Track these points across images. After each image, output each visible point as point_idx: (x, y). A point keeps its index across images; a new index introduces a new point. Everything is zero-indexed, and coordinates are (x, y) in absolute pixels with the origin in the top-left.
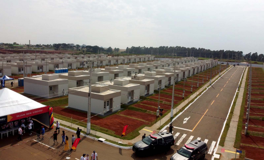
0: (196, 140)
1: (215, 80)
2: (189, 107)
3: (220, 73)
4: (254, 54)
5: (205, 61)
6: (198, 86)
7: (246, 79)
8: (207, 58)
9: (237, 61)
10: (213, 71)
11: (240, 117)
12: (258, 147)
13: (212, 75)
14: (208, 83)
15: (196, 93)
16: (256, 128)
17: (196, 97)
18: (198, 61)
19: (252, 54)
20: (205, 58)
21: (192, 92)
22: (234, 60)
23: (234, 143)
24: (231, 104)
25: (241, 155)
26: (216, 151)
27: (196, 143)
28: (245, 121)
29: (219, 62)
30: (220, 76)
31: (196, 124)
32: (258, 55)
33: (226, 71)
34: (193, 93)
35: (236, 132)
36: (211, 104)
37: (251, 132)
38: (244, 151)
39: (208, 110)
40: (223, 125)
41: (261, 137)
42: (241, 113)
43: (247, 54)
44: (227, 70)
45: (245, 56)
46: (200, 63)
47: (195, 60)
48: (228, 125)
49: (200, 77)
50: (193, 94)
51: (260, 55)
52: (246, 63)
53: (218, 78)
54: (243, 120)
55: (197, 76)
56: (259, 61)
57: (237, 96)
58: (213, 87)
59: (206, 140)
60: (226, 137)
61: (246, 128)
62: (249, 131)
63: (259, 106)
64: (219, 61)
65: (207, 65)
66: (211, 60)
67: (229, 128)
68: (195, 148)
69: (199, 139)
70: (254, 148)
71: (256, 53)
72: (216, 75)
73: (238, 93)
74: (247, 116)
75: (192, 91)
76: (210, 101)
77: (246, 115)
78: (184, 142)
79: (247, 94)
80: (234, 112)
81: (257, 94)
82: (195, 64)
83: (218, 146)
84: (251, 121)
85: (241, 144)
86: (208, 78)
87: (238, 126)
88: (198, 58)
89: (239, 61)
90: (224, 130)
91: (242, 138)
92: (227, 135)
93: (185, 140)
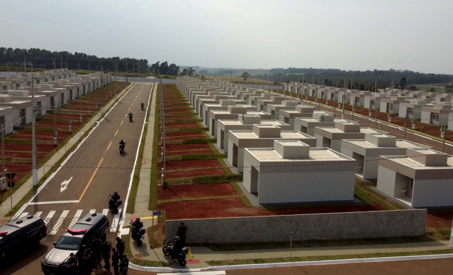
0: (88, 215)
1: (110, 108)
2: (69, 160)
3: (116, 95)
4: (163, 64)
5: (90, 75)
6: (81, 121)
7: (156, 103)
8: (93, 71)
9: (141, 74)
10: (105, 93)
11: (153, 161)
12: (180, 200)
13: (105, 100)
14: (100, 114)
15: (78, 133)
16: (176, 174)
17: (80, 141)
18: (76, 76)
19: (160, 64)
20: (89, 71)
21: (71, 133)
22: (135, 74)
23: (148, 203)
24: (138, 144)
25: (160, 218)
26: (123, 223)
27: (89, 220)
28: (160, 165)
29: (112, 77)
30: (117, 101)
31: (84, 187)
32: (169, 65)
33: (126, 92)
34: (72, 134)
35: (149, 186)
36: (108, 149)
37: (170, 181)
38: (163, 212)
39: (102, 159)
40: (130, 179)
41: (183, 184)
42: (153, 155)
43: (154, 65)
44: (127, 90)
45: (151, 66)
46: (81, 79)
47: (70, 74)
48: (137, 178)
49: (83, 104)
50: (74, 137)
51: (171, 65)
52: (153, 78)
53: (115, 103)
54: (157, 165)
55: (78, 104)
56: (170, 74)
57: (146, 129)
58: (107, 120)
59: (104, 210)
60: (135, 196)
61: (163, 175)
62: (167, 180)
63: (177, 141)
64: (113, 75)
65: (94, 83)
66: (99, 74)
67: (140, 182)
68: (87, 228)
69: (92, 212)
70: (176, 203)
71: (166, 62)
72: (110, 98)
73: (146, 125)
74: (162, 158)
75: (70, 130)
76: (105, 144)
77: (160, 157)
78: (65, 225)
79: (160, 125)
80: (144, 156)
81: (173, 124)
82: (72, 81)
83: (126, 215)
84: (169, 164)
85: (159, 202)
86: (98, 105)
87: (152, 176)
88: (76, 71)
89: (143, 74)
90: (132, 187)
91: (159, 192)
92: (137, 194)
93: (68, 221)
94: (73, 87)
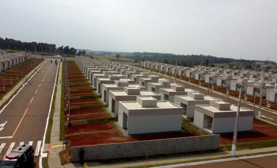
0: (19, 146)
1: (32, 75)
2: (4, 110)
3: (35, 67)
4: (66, 47)
5: (17, 54)
6: (12, 84)
7: (62, 72)
8: (19, 51)
9: (51, 54)
10: (27, 66)
11: (61, 109)
12: (80, 134)
13: (27, 70)
14: (24, 79)
15: (10, 92)
16: (77, 117)
17: (11, 97)
18: (7, 54)
19: (64, 47)
20: (15, 51)
21: (4, 92)
22: (48, 53)
23: (59, 136)
24: (51, 99)
25: (67, 146)
26: (43, 150)
27: (20, 149)
28: (66, 113)
29: (32, 55)
30: (36, 71)
31: (15, 128)
32: (70, 48)
33: (42, 65)
34: (6, 93)
35: (59, 126)
36: (31, 102)
37: (73, 122)
38: (69, 141)
39: (27, 109)
40: (46, 121)
41: (81, 124)
42: (61, 106)
43: (60, 48)
44: (43, 64)
45: (58, 49)
46: (11, 56)
47: (3, 53)
48: (51, 121)
49: (13, 73)
50: (7, 94)
51: (71, 48)
52: (60, 56)
53: (34, 72)
54: (64, 112)
55: (9, 72)
56: (71, 54)
57: (56, 89)
58: (30, 84)
59: (30, 142)
60: (50, 133)
61: (68, 119)
62: (70, 122)
63: (76, 97)
64: (32, 54)
65: (20, 59)
66: (23, 53)
67: (53, 123)
68: (20, 155)
69: (22, 143)
70: (77, 136)
71: (68, 46)
72: (31, 69)
73: (56, 87)
74: (67, 108)
75: (4, 90)
76: (29, 100)
77: (66, 107)
78: (4, 153)
79: (65, 87)
80: (55, 107)
81: (73, 86)
82: (4, 57)
83: (45, 144)
84: (73, 112)
85: (66, 136)
86: (23, 73)
87: (61, 119)
88: (7, 51)
89: (53, 54)
90: (48, 126)
91: (66, 129)
92: (52, 131)
93: (5, 150)
94: (6, 62)
